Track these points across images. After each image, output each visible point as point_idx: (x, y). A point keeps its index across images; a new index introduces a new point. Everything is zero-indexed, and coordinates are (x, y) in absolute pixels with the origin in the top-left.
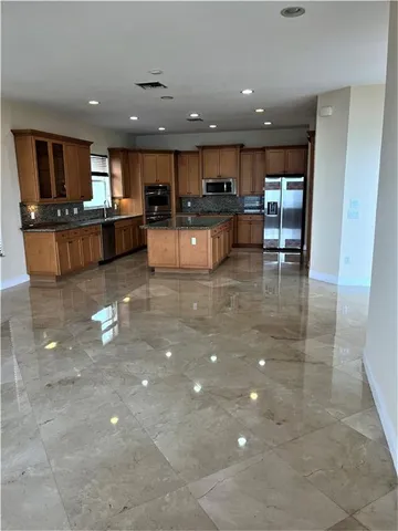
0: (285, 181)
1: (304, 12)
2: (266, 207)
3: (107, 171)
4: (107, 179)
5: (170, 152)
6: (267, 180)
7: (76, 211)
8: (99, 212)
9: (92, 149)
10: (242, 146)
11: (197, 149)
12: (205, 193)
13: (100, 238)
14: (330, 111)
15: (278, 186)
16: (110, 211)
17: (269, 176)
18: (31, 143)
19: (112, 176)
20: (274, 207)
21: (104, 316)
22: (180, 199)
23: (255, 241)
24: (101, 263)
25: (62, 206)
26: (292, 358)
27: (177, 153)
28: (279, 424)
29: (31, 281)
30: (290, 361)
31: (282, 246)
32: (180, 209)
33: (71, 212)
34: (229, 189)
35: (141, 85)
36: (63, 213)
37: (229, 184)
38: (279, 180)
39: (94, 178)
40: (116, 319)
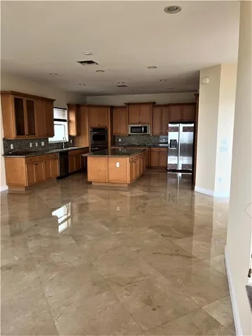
0: (182, 126)
1: (180, 10)
2: (169, 142)
3: (66, 119)
4: (66, 123)
5: (108, 107)
6: (170, 125)
7: (43, 144)
8: (59, 145)
9: (55, 104)
10: (154, 103)
11: (124, 105)
12: (130, 133)
13: (58, 162)
14: (208, 81)
15: (177, 130)
16: (67, 144)
17: (171, 123)
18: (11, 99)
19: (69, 122)
20: (174, 143)
21: (61, 213)
22: (113, 137)
23: (162, 164)
24: (58, 178)
25: (33, 141)
26: (173, 252)
27: (112, 107)
28: (154, 310)
29: (9, 190)
30: (172, 255)
31: (180, 168)
32: (114, 143)
33: (40, 144)
34: (145, 131)
35: (81, 62)
36: (34, 145)
37: (145, 128)
38: (177, 125)
39: (55, 122)
40: (69, 215)
